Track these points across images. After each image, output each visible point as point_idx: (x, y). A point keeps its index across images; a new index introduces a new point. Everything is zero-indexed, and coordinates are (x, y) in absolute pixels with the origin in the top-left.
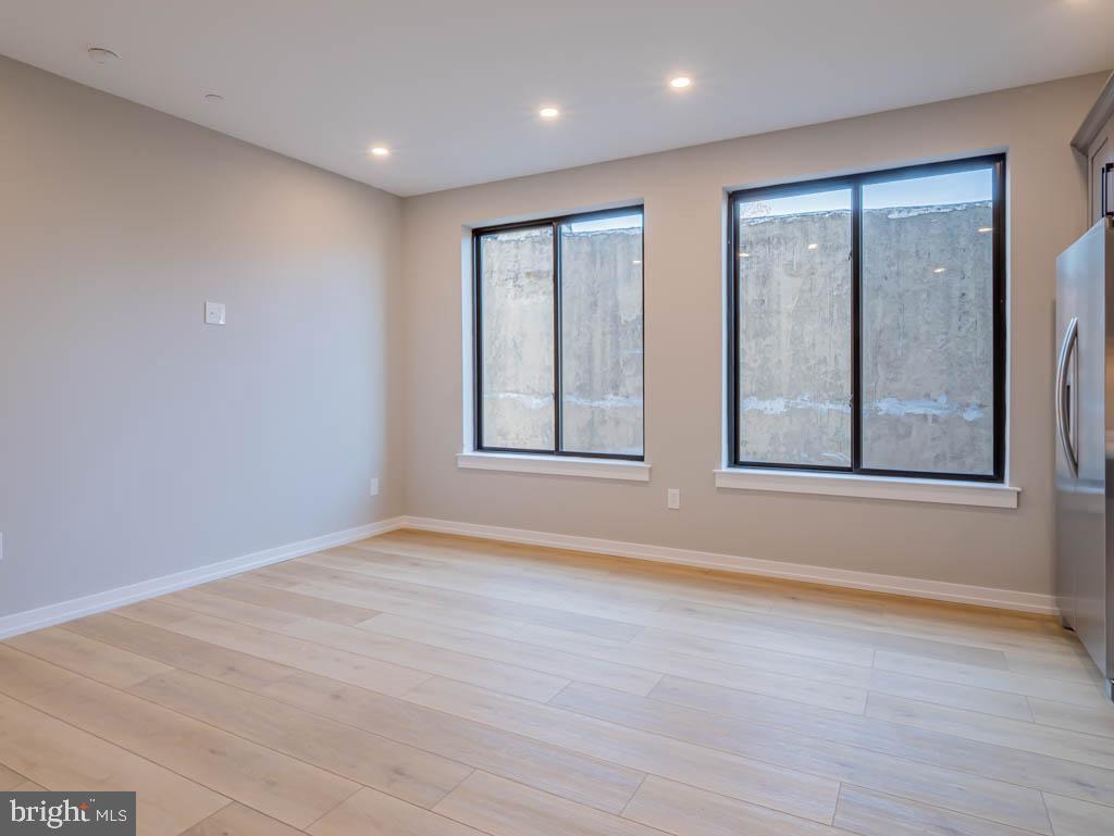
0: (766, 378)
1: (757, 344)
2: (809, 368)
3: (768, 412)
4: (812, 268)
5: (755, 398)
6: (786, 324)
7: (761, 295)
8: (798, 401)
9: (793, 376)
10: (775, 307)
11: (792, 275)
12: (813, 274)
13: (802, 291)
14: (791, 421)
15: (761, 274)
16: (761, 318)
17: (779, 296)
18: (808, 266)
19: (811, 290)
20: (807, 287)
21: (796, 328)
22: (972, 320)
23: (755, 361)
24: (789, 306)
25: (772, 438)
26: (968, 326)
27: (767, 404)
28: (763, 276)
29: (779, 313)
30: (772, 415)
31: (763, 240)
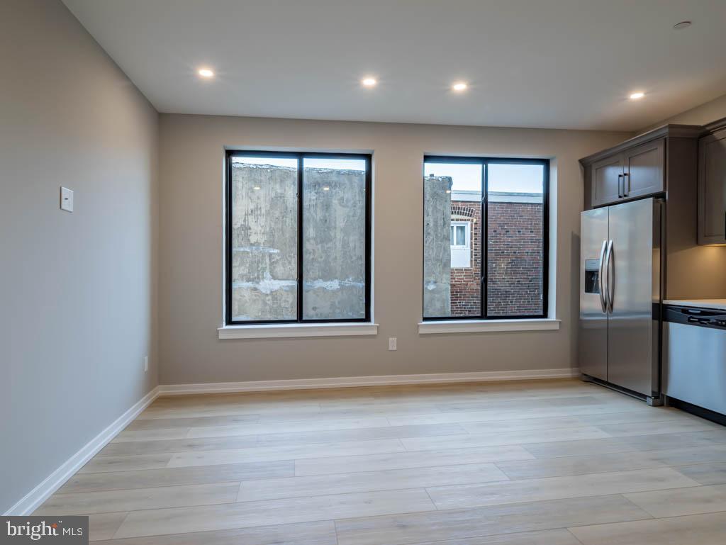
0: (327, 268)
1: (322, 247)
2: (352, 262)
3: (329, 288)
4: (355, 203)
5: (321, 280)
6: (339, 235)
7: (325, 216)
8: (346, 281)
9: (344, 267)
10: (333, 224)
11: (344, 206)
12: (355, 206)
13: (348, 216)
14: (342, 293)
15: (325, 204)
16: (324, 231)
17: (335, 218)
18: (352, 202)
19: (353, 216)
20: (351, 214)
21: (345, 238)
22: (431, 238)
23: (321, 257)
24: (341, 224)
25: (332, 305)
26: (430, 241)
27: (328, 283)
28: (326, 205)
29: (335, 228)
30: (332, 291)
31: (326, 183)
